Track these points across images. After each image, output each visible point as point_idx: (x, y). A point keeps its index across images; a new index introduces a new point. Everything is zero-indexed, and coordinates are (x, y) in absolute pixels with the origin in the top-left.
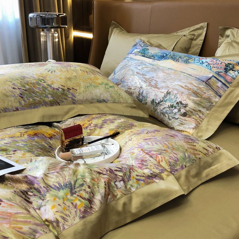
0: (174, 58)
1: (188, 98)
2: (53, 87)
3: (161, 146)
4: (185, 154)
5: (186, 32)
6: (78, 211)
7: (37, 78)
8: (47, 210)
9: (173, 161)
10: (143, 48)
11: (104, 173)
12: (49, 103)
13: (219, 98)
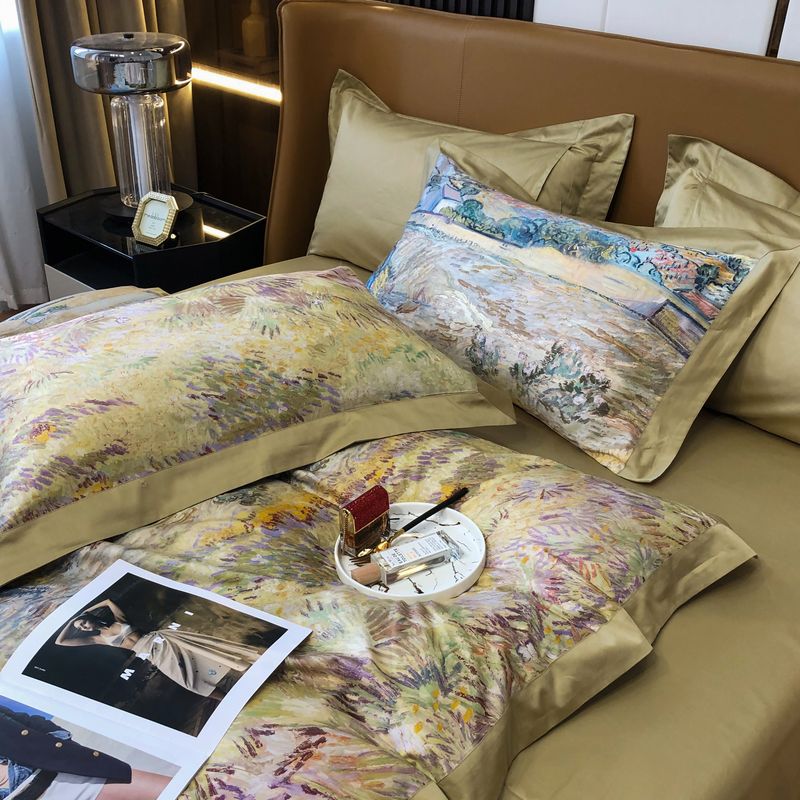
0: (559, 242)
1: (609, 363)
2: (284, 377)
3: (587, 535)
4: (640, 551)
5: (575, 133)
6: (466, 727)
7: (242, 360)
8: (406, 734)
9: (617, 572)
10: (465, 198)
11: (491, 629)
12: (278, 420)
13: (684, 359)
